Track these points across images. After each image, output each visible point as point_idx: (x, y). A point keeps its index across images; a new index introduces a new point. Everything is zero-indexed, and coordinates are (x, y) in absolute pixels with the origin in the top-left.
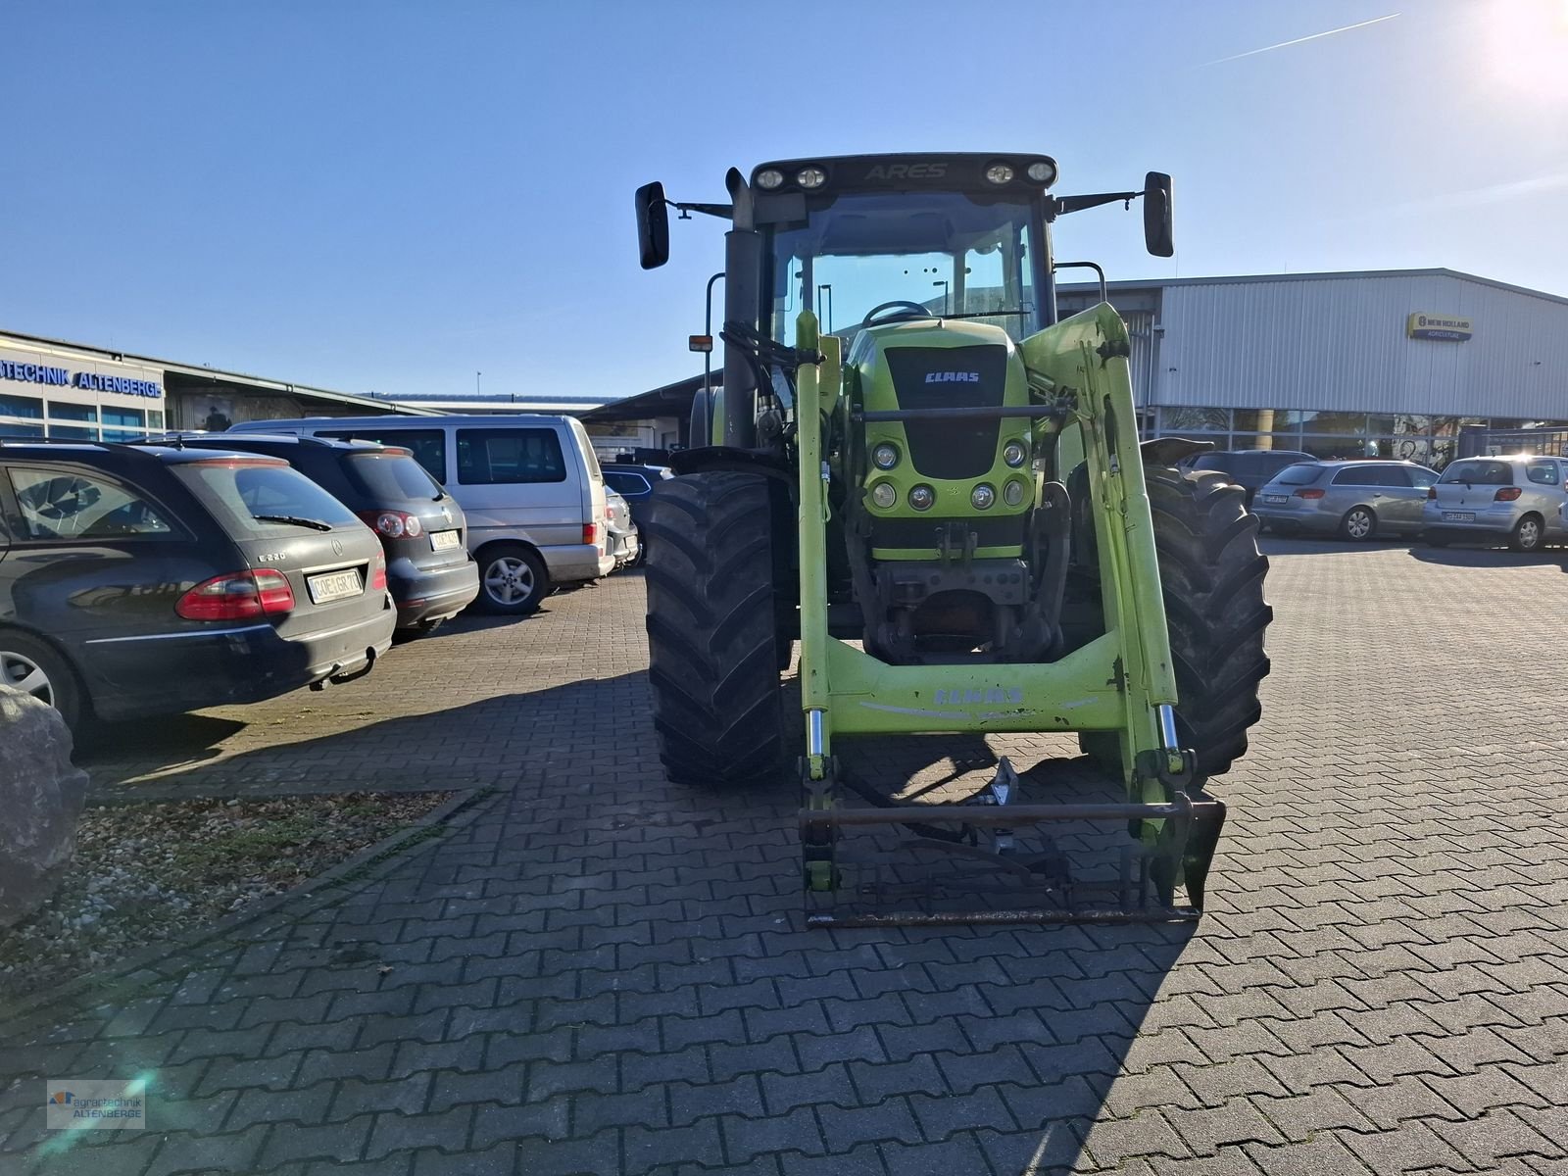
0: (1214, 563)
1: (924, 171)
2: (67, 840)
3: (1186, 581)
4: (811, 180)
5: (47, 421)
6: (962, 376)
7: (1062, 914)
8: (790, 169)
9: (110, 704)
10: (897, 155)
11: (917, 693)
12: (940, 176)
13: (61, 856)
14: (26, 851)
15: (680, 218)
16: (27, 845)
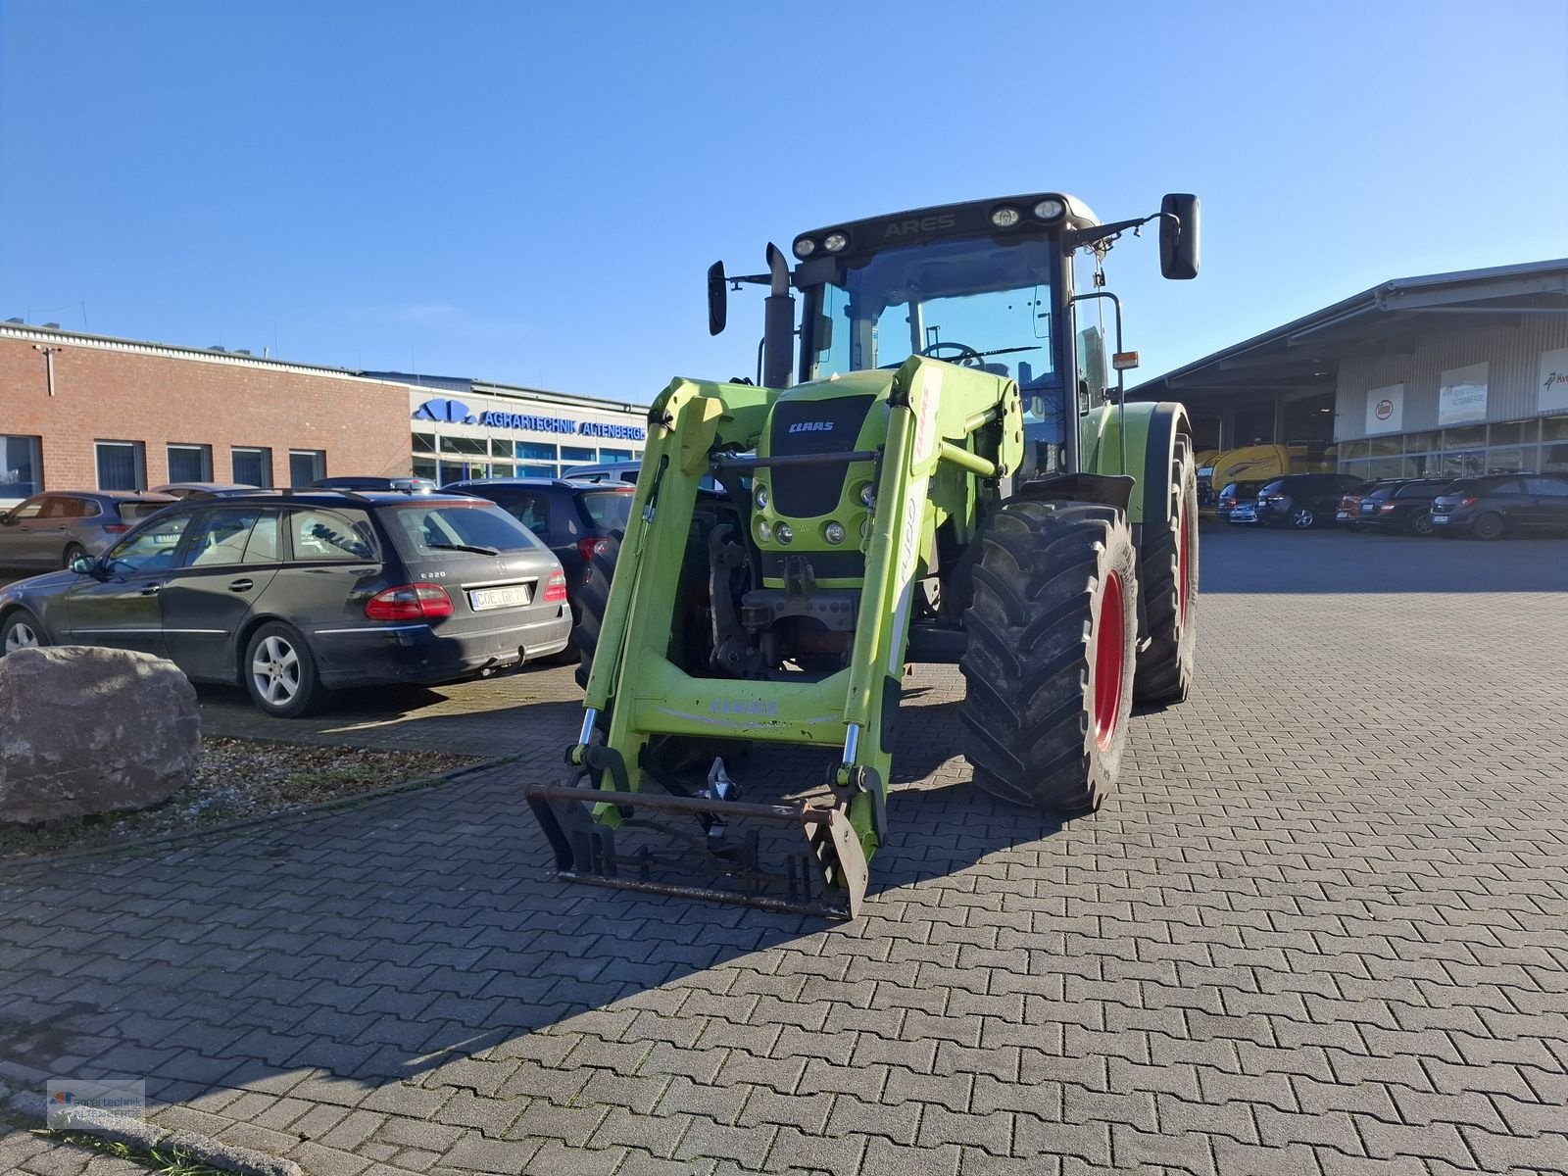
0: (1031, 599)
1: (935, 223)
2: (180, 758)
3: (1004, 616)
4: (835, 243)
5: (560, 462)
6: (819, 426)
7: (738, 897)
8: (818, 237)
9: (329, 676)
10: (907, 213)
11: (698, 702)
12: (951, 225)
13: (175, 768)
14: (149, 762)
15: (733, 290)
16: (150, 757)
